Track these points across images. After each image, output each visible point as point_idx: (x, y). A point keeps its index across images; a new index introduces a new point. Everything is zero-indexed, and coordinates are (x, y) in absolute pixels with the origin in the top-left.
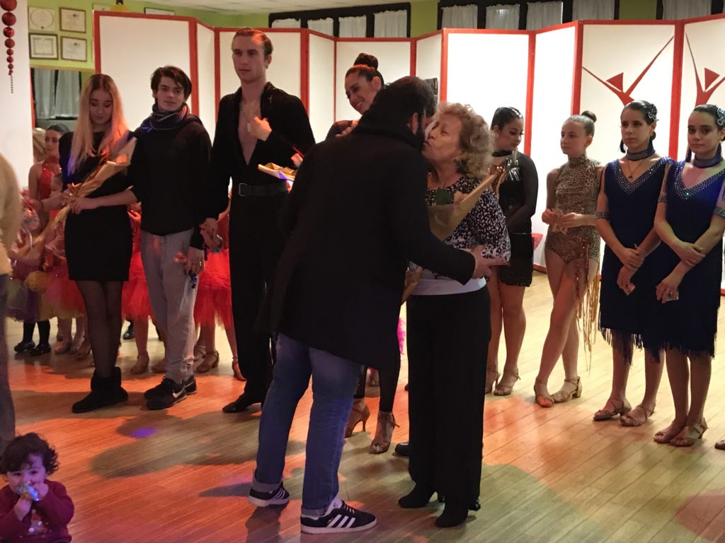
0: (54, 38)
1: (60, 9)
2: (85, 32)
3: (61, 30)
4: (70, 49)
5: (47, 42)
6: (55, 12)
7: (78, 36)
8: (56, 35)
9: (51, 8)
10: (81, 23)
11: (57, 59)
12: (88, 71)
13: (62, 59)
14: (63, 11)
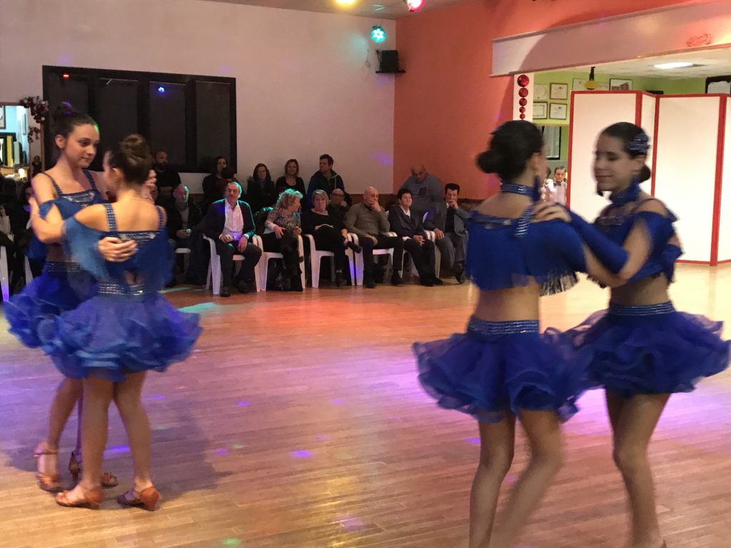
0: (545, 104)
1: (551, 84)
2: (566, 99)
3: (550, 98)
4: (555, 111)
5: (541, 107)
6: (547, 87)
7: (560, 102)
8: (547, 102)
9: (545, 84)
10: (563, 93)
11: (546, 119)
12: (566, 126)
13: (550, 118)
14: (552, 85)
